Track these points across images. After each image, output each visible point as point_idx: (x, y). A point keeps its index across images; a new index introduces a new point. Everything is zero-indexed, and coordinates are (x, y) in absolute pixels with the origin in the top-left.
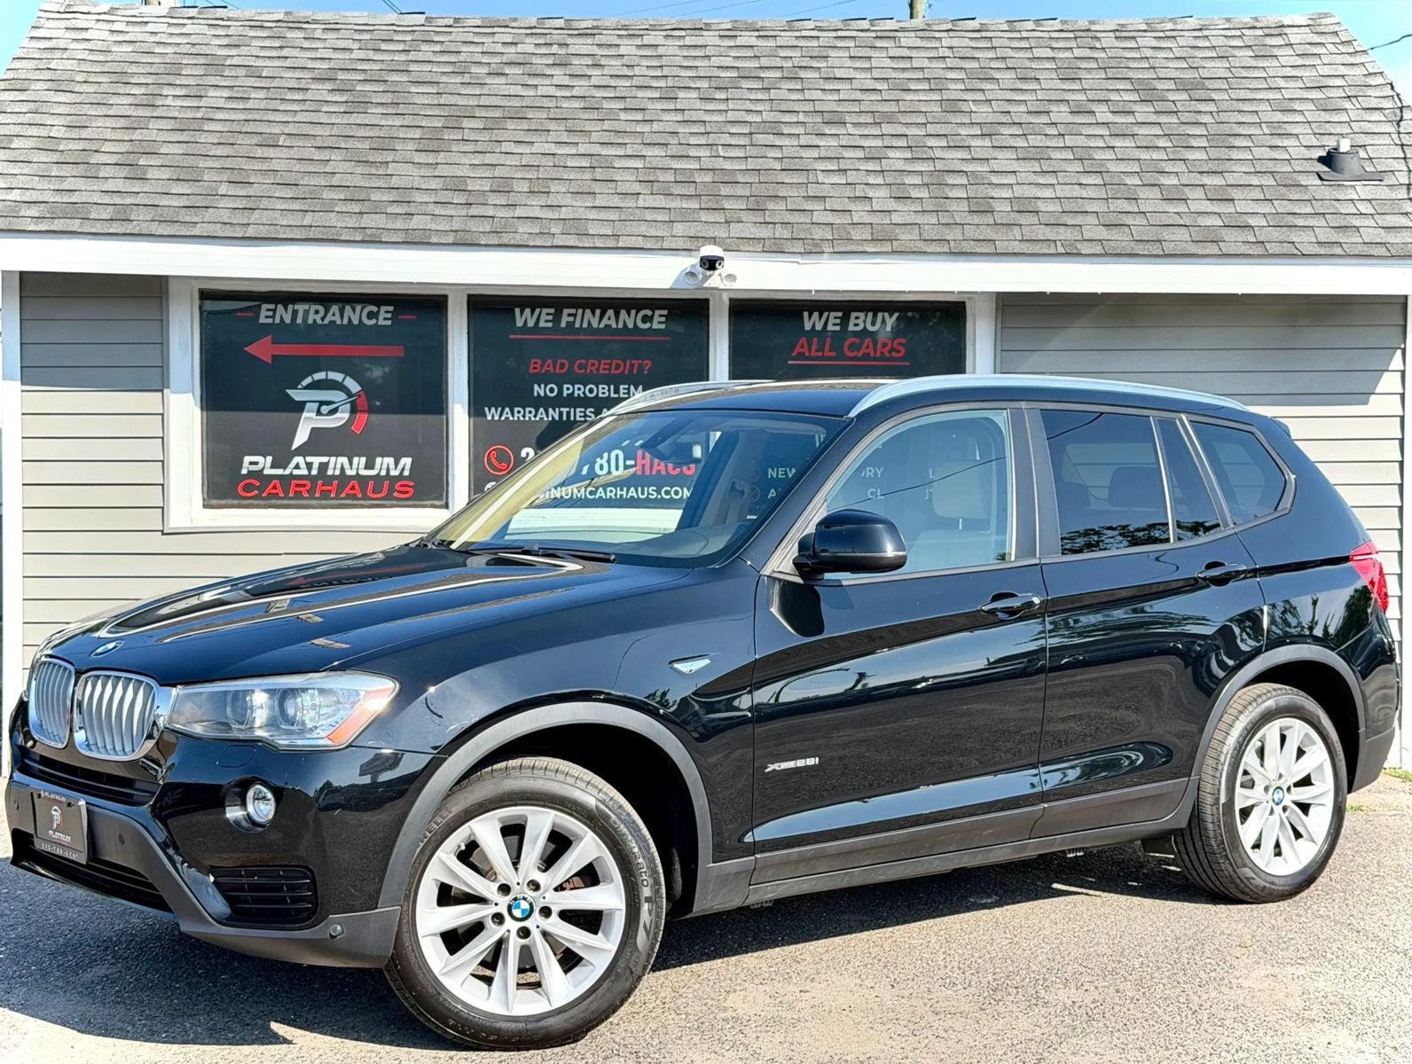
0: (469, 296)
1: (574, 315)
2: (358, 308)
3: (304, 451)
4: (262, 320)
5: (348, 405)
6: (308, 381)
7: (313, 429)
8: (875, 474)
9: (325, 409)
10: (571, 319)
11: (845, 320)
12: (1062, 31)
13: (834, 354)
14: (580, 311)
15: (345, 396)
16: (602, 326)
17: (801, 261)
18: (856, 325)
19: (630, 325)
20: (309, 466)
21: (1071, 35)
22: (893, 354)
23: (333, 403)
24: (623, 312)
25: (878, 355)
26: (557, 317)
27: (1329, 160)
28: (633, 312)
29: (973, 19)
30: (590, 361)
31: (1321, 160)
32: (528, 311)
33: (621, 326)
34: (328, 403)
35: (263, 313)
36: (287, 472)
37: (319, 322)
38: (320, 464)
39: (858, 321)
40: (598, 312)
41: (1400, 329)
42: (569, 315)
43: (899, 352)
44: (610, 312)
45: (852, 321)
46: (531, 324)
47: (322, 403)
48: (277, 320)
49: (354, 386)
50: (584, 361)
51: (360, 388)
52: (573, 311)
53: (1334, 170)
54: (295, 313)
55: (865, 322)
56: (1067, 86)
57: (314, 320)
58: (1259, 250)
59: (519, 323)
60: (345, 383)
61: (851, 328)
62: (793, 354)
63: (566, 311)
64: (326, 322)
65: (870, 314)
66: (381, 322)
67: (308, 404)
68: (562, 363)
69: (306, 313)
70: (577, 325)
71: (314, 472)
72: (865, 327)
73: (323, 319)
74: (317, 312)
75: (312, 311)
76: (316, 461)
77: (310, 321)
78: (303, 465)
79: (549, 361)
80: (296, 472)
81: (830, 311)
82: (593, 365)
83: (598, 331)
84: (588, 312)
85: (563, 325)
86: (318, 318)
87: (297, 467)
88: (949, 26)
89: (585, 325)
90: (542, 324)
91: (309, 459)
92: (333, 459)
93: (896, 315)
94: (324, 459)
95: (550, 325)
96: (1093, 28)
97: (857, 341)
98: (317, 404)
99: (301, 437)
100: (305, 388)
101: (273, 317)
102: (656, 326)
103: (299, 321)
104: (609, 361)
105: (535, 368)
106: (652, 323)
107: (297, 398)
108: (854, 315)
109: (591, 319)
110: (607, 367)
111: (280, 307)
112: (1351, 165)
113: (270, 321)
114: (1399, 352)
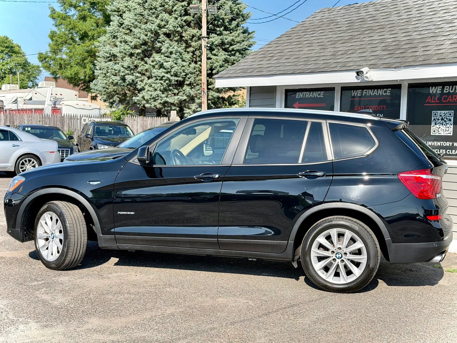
1: (366, 92)
2: (316, 92)
4: (297, 97)
8: (450, 145)
10: (366, 93)
11: (443, 89)
14: (368, 90)
18: (446, 91)
26: (362, 93)
28: (382, 90)
35: (297, 95)
37: (308, 97)
39: (447, 89)
42: (365, 92)
45: (445, 89)
52: (366, 90)
54: (303, 94)
55: (449, 89)
61: (445, 92)
62: (426, 102)
63: (365, 90)
65: (451, 87)
69: (306, 94)
70: (367, 95)
72: (449, 91)
73: (309, 96)
75: (307, 94)
81: (438, 86)
89: (369, 95)
101: (299, 96)
103: (304, 97)
108: (446, 87)
113: (298, 97)
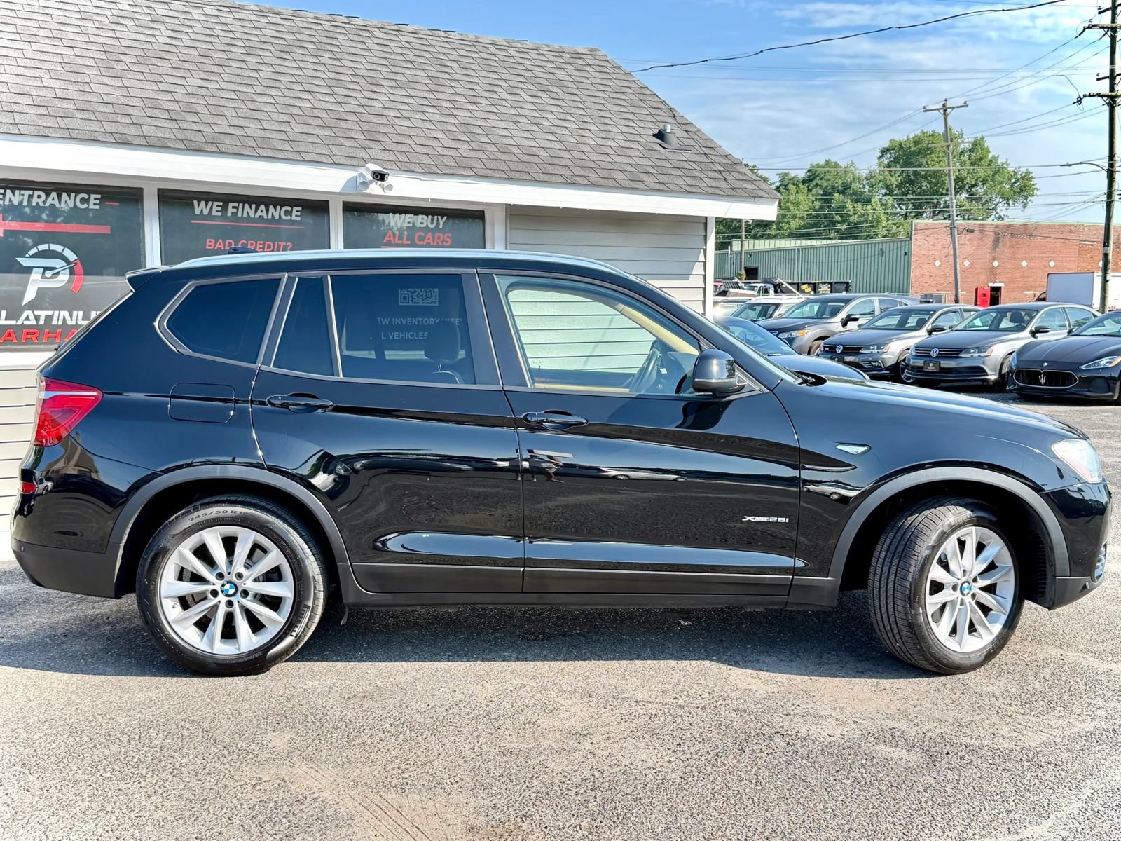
0: (159, 189)
3: (32, 306)
5: (68, 271)
6: (34, 251)
7: (39, 288)
9: (48, 274)
12: (463, 40)
13: (409, 242)
15: (65, 264)
16: (257, 216)
17: (423, 179)
19: (277, 217)
20: (37, 318)
21: (469, 43)
22: (444, 243)
23: (55, 268)
24: (271, 208)
25: (435, 244)
27: (661, 135)
29: (407, 25)
30: (250, 242)
31: (655, 136)
32: (203, 203)
33: (270, 217)
34: (51, 269)
36: (19, 323)
38: (46, 316)
40: (254, 206)
41: (703, 238)
43: (447, 242)
44: (262, 207)
46: (206, 212)
47: (46, 269)
48: (7, 202)
49: (72, 256)
50: (245, 242)
51: (76, 258)
53: (666, 143)
56: (491, 75)
57: (37, 203)
58: (662, 187)
59: (197, 211)
60: (64, 253)
64: (47, 205)
66: (91, 206)
67: (34, 269)
68: (229, 243)
71: (42, 323)
74: (39, 197)
76: (43, 314)
77: (34, 204)
78: (32, 317)
79: (220, 240)
80: (26, 323)
82: (252, 244)
83: (254, 220)
84: (246, 205)
85: (229, 214)
86: (40, 201)
87: (27, 319)
88: (396, 28)
90: (214, 213)
91: (37, 313)
92: (56, 313)
93: (445, 217)
94: (50, 313)
95: (220, 214)
96: (481, 41)
97: (423, 234)
98: (42, 269)
99: (30, 295)
100: (31, 257)
102: (294, 218)
104: (262, 242)
105: (210, 246)
106: (291, 216)
107: (25, 265)
109: (249, 211)
110: (261, 246)
111: (9, 192)
112: (673, 140)
114: (702, 251)
